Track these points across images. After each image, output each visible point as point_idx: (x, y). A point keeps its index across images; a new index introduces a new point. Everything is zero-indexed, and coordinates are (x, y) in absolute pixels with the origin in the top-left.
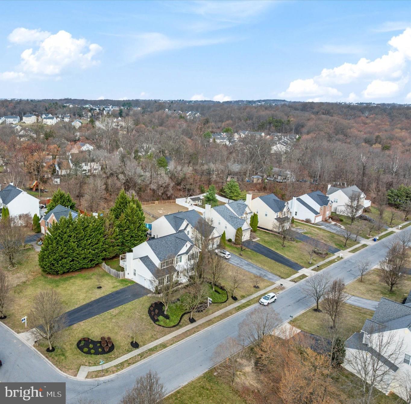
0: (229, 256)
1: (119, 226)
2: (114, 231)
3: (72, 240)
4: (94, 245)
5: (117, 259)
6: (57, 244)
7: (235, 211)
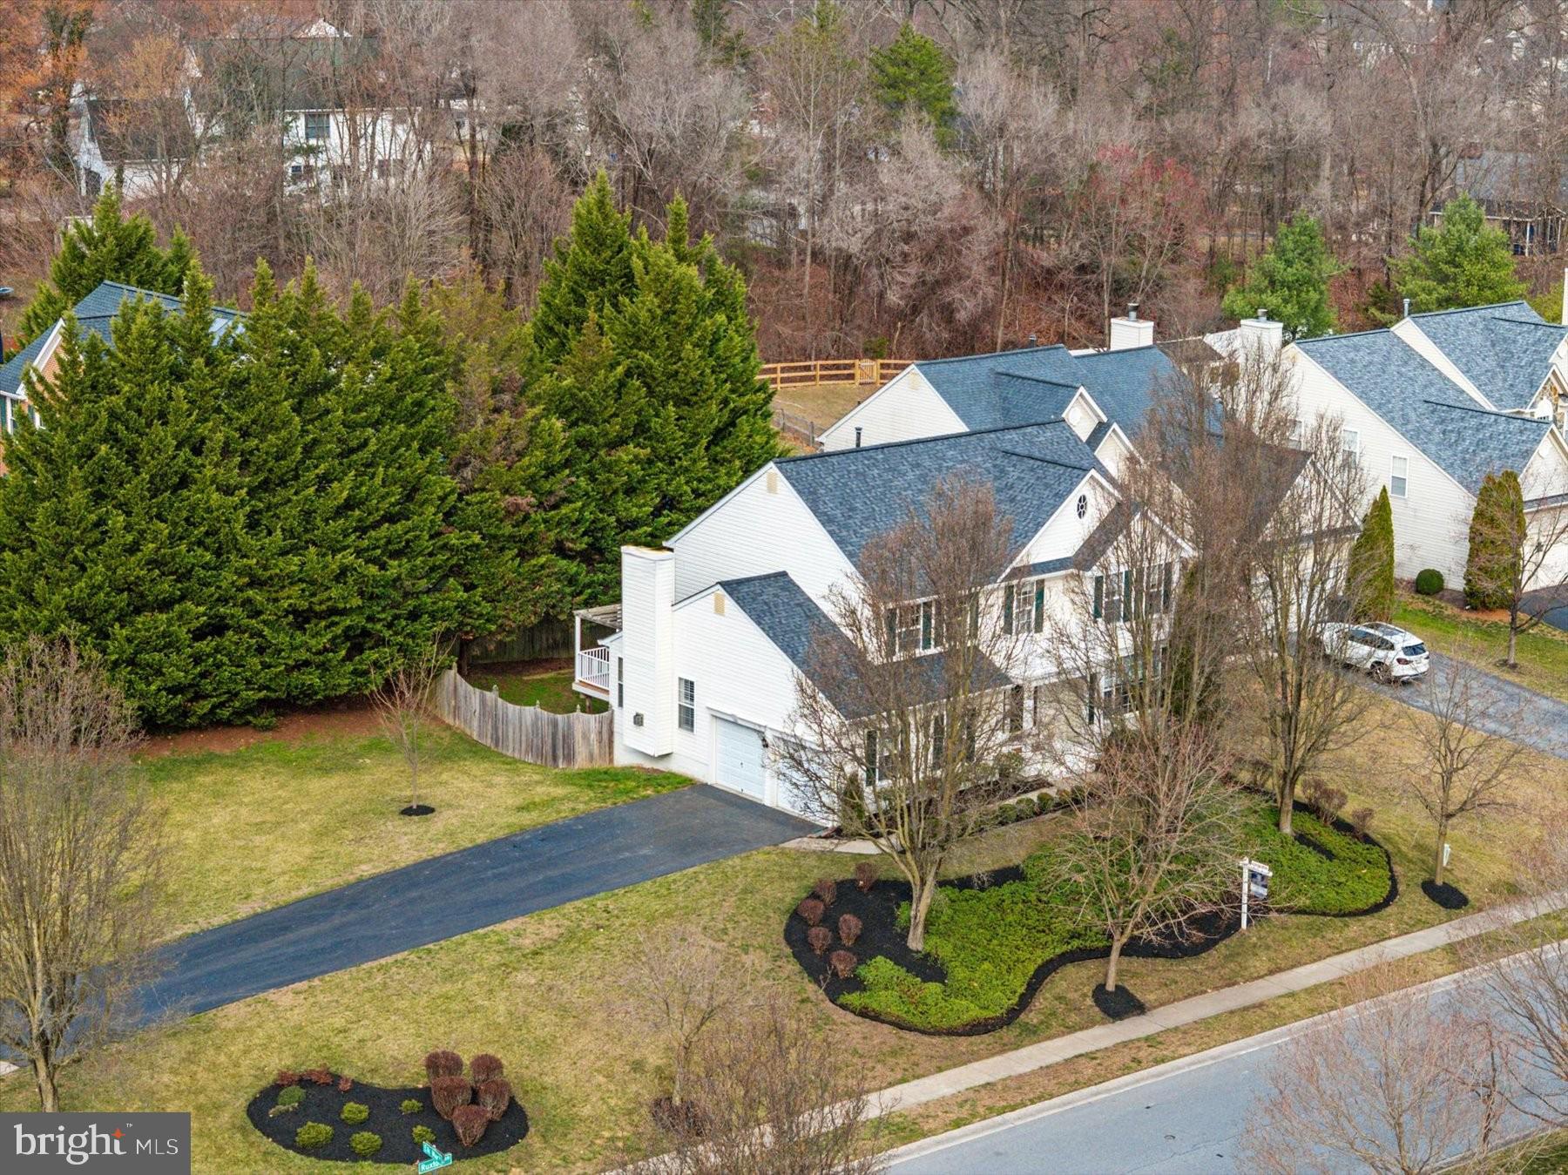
0: (1421, 664)
1: (573, 409)
2: (531, 432)
3: (209, 472)
4: (376, 525)
5: (552, 674)
6: (99, 497)
7: (1466, 372)
